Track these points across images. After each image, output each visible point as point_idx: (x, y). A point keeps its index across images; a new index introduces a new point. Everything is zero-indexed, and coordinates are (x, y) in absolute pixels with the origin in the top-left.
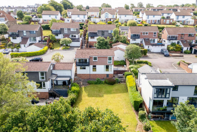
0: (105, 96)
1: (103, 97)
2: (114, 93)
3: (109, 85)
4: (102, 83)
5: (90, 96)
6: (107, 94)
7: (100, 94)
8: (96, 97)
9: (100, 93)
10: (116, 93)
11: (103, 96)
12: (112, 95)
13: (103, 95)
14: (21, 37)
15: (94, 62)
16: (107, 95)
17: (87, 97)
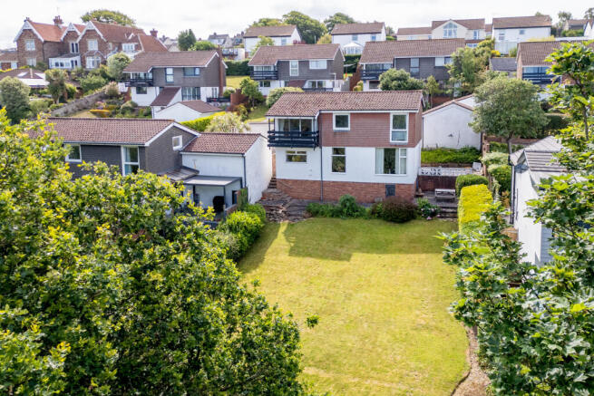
0: (358, 258)
1: (348, 260)
2: (400, 251)
3: (389, 224)
4: (361, 215)
5: (298, 254)
6: (368, 252)
7: (340, 250)
8: (323, 257)
9: (341, 247)
10: (407, 252)
11: (348, 258)
12: (387, 258)
13: (350, 256)
14: (158, 88)
15: (335, 133)
16: (369, 255)
17: (285, 257)
